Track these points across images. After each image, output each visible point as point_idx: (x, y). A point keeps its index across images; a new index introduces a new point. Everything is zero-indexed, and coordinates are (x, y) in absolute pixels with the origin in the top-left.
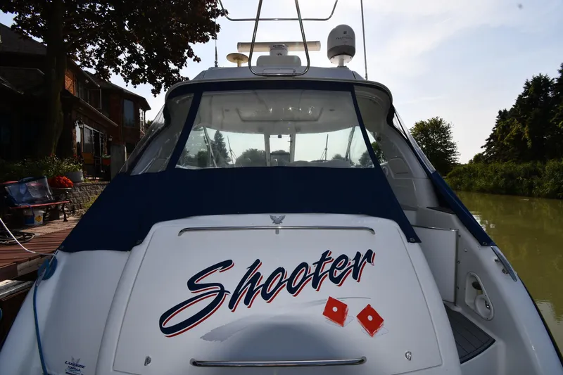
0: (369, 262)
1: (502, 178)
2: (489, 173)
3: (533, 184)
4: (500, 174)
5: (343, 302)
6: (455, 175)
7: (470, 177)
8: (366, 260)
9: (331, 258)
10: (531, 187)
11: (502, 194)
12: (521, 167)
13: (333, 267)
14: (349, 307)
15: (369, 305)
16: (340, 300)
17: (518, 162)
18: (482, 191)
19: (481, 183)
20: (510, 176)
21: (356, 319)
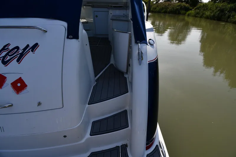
0: (32, 51)
1: (218, 11)
2: (213, 8)
3: (231, 15)
4: (218, 9)
5: (5, 76)
6: (198, 8)
7: (204, 10)
8: (30, 50)
9: (8, 48)
10: (229, 17)
11: (215, 20)
12: (229, 6)
13: (7, 54)
14: (8, 79)
15: (21, 78)
16: (3, 74)
17: (229, 3)
18: (207, 18)
19: (208, 13)
20: (222, 11)
21: (10, 85)
